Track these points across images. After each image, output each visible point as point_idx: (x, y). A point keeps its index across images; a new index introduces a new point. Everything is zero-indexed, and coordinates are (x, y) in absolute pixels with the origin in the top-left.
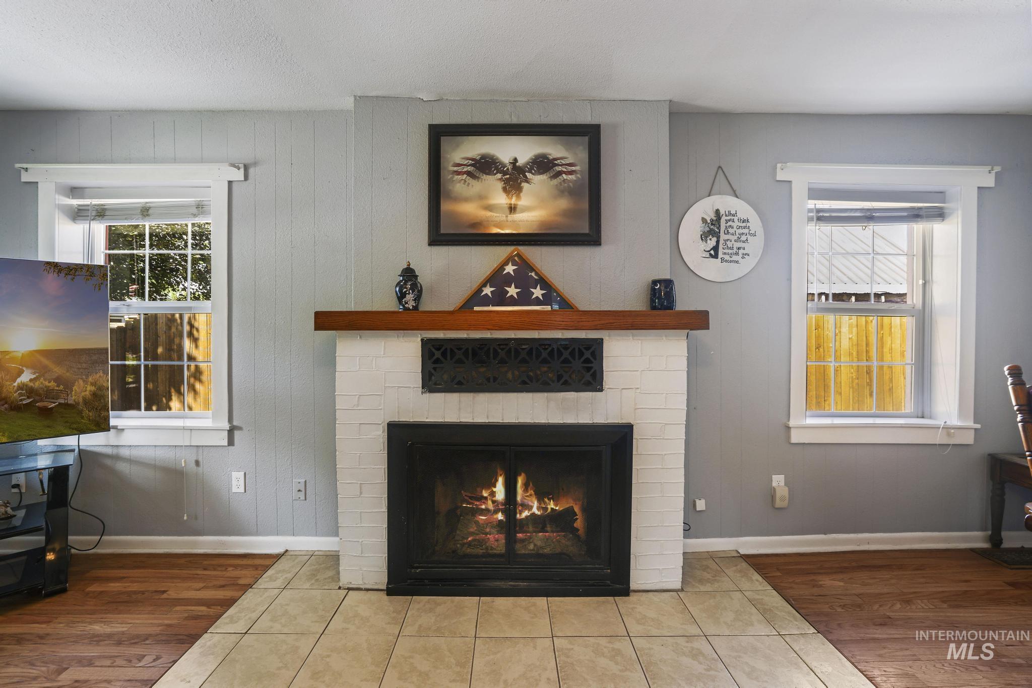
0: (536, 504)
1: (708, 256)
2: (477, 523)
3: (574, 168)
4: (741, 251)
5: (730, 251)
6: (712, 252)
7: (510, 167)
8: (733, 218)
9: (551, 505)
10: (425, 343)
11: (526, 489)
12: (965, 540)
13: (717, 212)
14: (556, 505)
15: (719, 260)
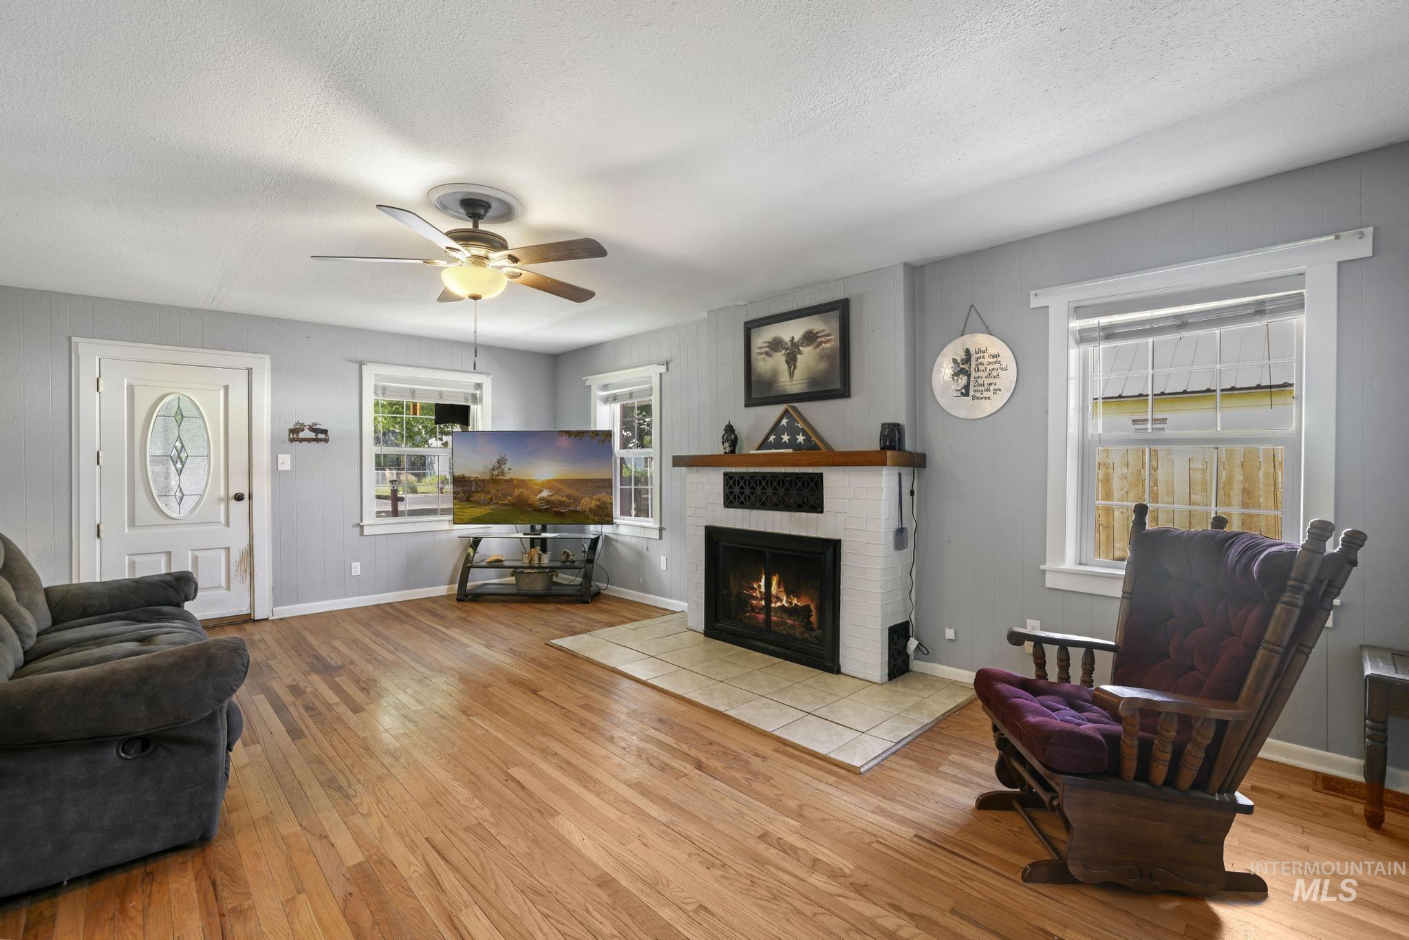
0: (785, 599)
1: (959, 395)
2: (751, 604)
3: (829, 338)
4: (992, 388)
5: (981, 388)
6: (963, 391)
7: (790, 344)
8: (982, 355)
9: (795, 601)
10: (725, 474)
11: (779, 586)
12: (1322, 760)
13: (967, 351)
14: (798, 602)
15: (970, 397)
